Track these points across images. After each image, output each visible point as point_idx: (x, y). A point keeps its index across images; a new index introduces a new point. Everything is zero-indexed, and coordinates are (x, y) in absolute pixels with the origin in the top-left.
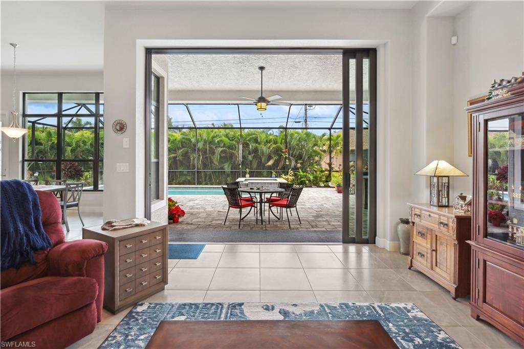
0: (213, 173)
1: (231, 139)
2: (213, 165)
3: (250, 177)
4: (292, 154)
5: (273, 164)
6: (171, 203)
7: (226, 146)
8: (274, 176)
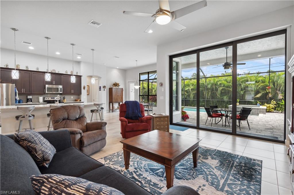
0: (217, 102)
1: (229, 82)
2: (217, 97)
3: (239, 104)
4: (279, 89)
5: (261, 97)
6: (183, 113)
7: (225, 86)
8: (259, 104)
